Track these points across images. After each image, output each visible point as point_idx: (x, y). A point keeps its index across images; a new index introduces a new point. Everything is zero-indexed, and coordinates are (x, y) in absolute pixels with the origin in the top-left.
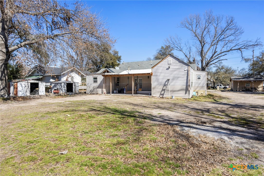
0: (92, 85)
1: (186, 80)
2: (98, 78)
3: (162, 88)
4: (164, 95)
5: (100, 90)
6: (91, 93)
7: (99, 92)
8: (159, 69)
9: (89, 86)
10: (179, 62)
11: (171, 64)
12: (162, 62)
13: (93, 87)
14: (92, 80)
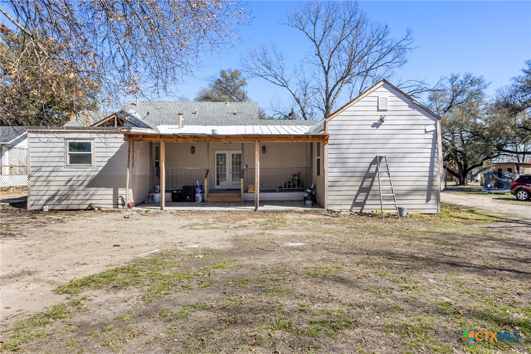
0: (60, 174)
1: (429, 160)
2: (97, 145)
3: (360, 184)
4: (366, 207)
5: (104, 197)
6: (58, 208)
7: (101, 202)
8: (346, 123)
9: (43, 179)
10: (409, 107)
11: (386, 110)
12: (358, 104)
13: (63, 183)
14: (63, 154)
